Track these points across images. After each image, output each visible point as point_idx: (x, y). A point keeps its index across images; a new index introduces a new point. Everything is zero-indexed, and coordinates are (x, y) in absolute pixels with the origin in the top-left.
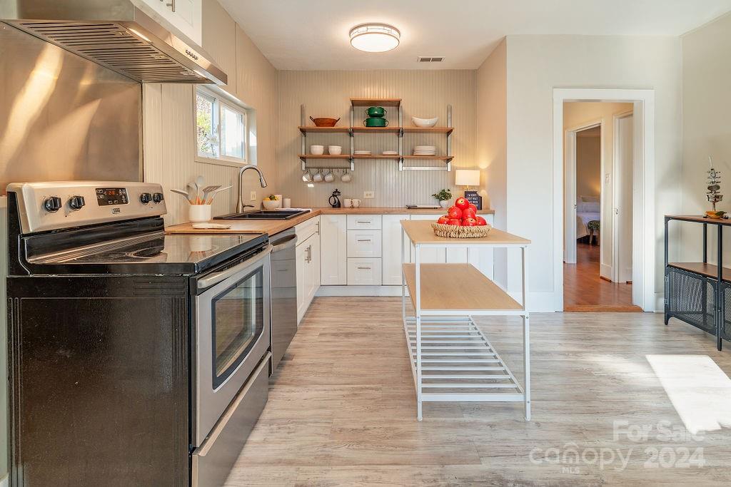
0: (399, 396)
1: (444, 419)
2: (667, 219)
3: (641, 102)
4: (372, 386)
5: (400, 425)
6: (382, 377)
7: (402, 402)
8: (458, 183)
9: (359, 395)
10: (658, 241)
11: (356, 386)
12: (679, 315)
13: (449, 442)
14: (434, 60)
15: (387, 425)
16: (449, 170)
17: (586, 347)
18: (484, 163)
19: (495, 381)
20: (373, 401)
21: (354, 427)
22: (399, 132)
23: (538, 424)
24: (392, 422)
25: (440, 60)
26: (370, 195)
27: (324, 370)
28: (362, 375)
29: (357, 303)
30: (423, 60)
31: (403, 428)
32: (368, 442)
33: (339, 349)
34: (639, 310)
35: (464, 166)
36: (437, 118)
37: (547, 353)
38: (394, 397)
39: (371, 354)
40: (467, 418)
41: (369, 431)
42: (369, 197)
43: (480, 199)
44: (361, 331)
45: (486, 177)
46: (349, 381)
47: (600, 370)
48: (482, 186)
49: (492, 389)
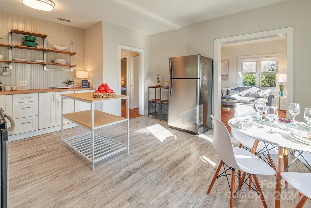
0: (79, 168)
1: (102, 166)
2: (148, 87)
3: (141, 53)
4: (63, 170)
5: (86, 176)
6: (65, 165)
7: (81, 169)
8: (77, 77)
9: (58, 176)
10: (145, 94)
11: (53, 174)
12: (151, 114)
13: (108, 172)
14: (66, 21)
15: (81, 179)
16: (72, 71)
17: (133, 129)
18: (89, 69)
19: (112, 148)
20: (67, 175)
21: (65, 187)
22: (44, 51)
23: (131, 154)
24: (82, 177)
25: (69, 21)
26: (24, 83)
27: (28, 176)
28: (54, 169)
29: (23, 143)
30: (60, 19)
31: (88, 176)
32: (77, 188)
33: (29, 165)
34: (141, 115)
35: (81, 70)
36: (67, 47)
37: (123, 134)
38: (77, 169)
39: (52, 160)
40: (110, 162)
41: (74, 185)
42: (23, 84)
43: (89, 83)
44: (38, 153)
45: (91, 75)
46: (48, 174)
47: (139, 134)
48: (89, 78)
49: (113, 150)
